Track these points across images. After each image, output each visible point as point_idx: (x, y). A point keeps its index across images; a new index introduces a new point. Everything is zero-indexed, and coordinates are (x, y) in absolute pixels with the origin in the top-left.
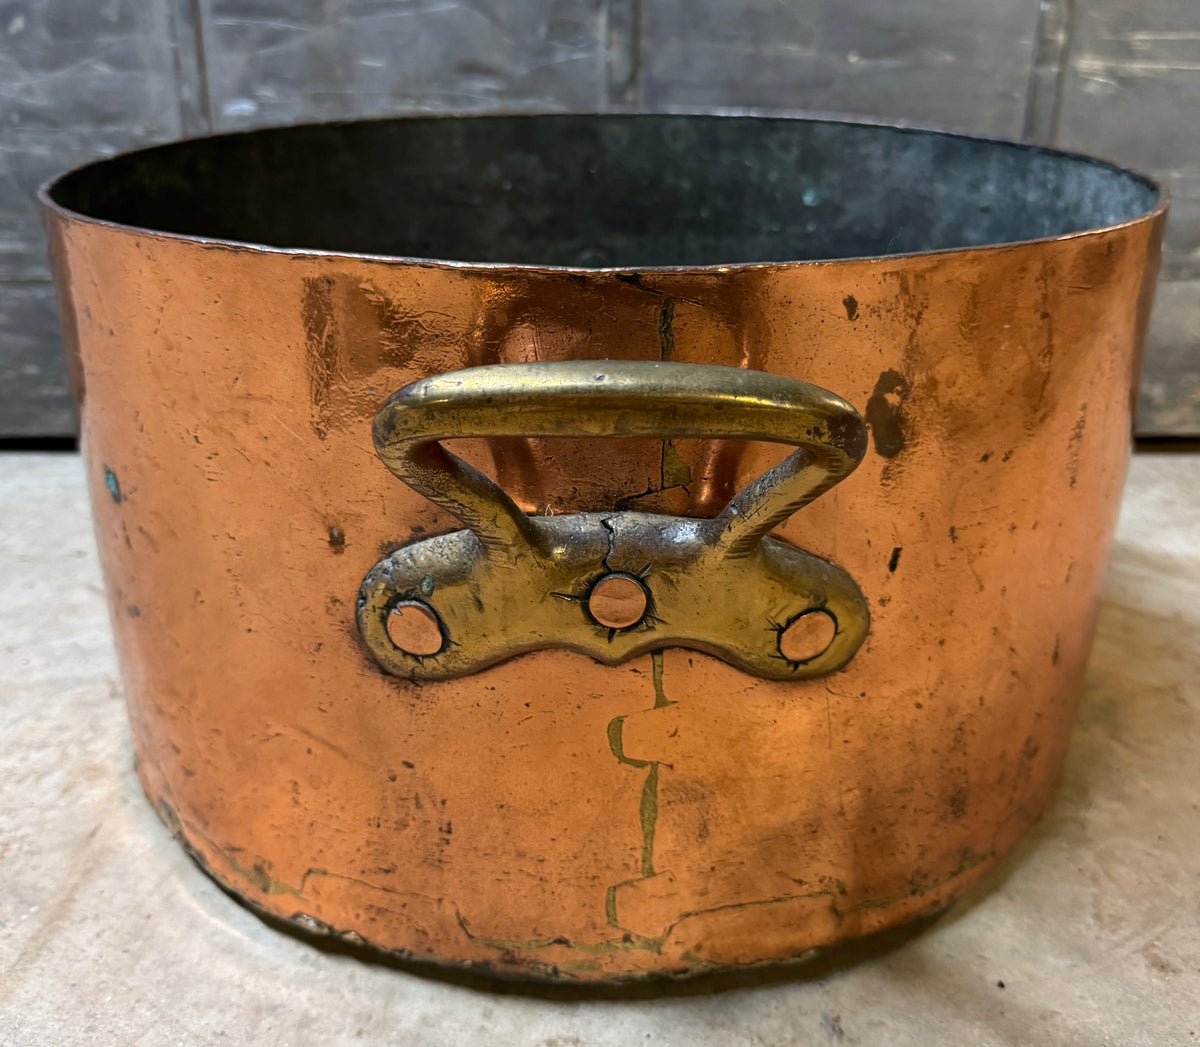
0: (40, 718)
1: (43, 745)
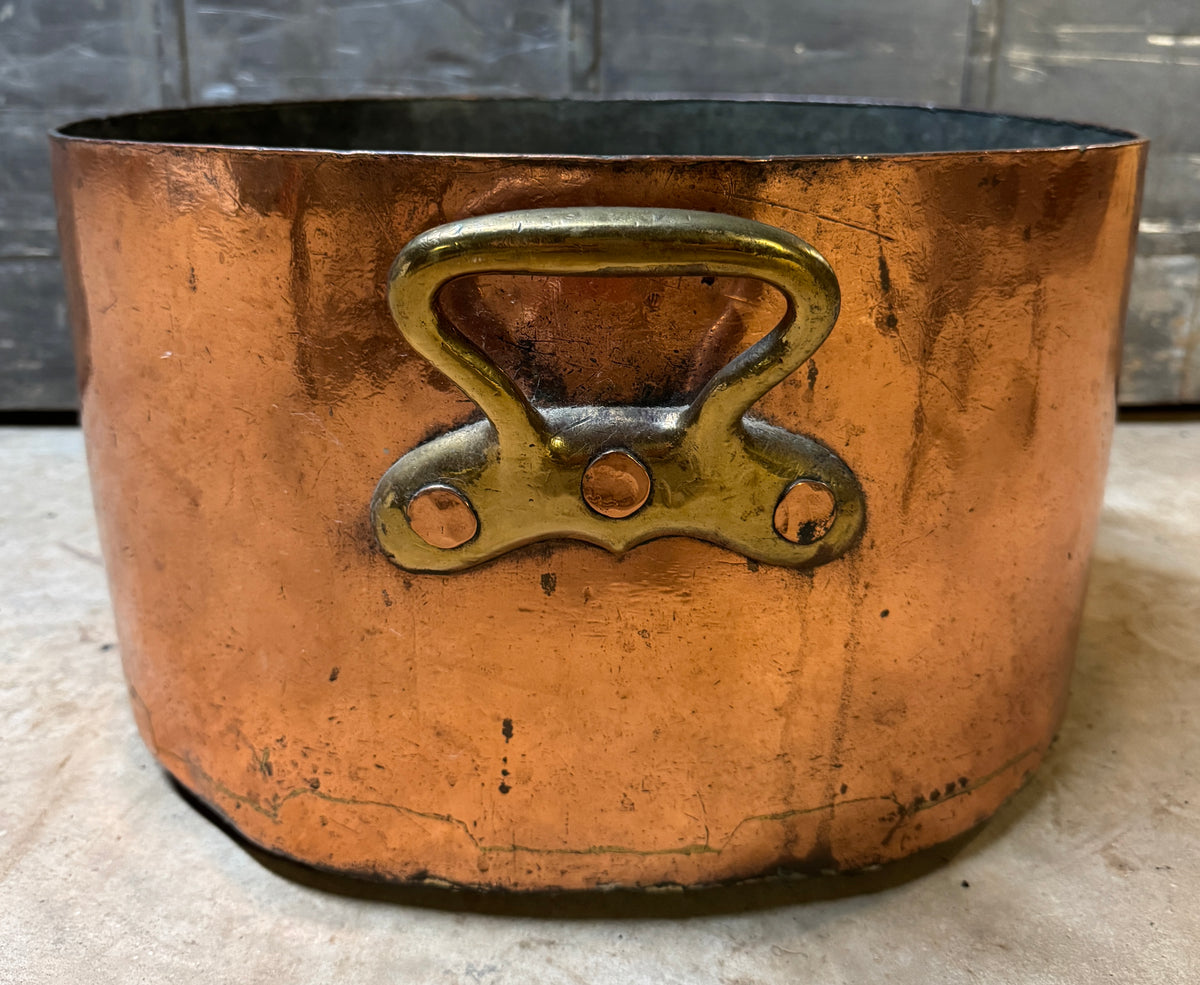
0: (10, 662)
1: (12, 686)
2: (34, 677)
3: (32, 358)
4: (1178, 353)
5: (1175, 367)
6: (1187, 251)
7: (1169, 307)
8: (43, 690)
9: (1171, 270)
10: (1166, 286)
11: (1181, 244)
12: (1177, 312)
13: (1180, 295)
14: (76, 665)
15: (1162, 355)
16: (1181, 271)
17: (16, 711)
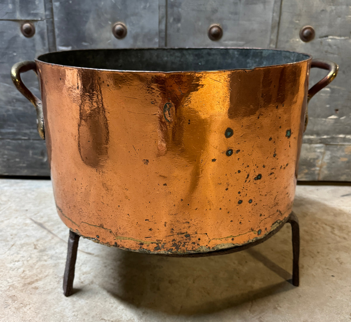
0: (18, 254)
1: (18, 261)
2: (23, 259)
3: (24, 163)
4: (318, 168)
5: (317, 172)
6: (320, 143)
7: (316, 157)
8: (25, 262)
9: (316, 147)
10: (315, 152)
11: (319, 141)
12: (318, 158)
13: (319, 154)
14: (33, 256)
15: (313, 169)
16: (319, 148)
17: (19, 268)
